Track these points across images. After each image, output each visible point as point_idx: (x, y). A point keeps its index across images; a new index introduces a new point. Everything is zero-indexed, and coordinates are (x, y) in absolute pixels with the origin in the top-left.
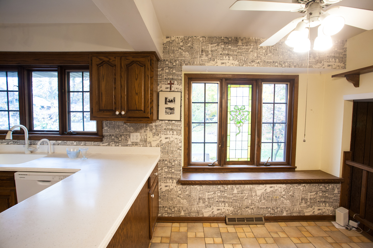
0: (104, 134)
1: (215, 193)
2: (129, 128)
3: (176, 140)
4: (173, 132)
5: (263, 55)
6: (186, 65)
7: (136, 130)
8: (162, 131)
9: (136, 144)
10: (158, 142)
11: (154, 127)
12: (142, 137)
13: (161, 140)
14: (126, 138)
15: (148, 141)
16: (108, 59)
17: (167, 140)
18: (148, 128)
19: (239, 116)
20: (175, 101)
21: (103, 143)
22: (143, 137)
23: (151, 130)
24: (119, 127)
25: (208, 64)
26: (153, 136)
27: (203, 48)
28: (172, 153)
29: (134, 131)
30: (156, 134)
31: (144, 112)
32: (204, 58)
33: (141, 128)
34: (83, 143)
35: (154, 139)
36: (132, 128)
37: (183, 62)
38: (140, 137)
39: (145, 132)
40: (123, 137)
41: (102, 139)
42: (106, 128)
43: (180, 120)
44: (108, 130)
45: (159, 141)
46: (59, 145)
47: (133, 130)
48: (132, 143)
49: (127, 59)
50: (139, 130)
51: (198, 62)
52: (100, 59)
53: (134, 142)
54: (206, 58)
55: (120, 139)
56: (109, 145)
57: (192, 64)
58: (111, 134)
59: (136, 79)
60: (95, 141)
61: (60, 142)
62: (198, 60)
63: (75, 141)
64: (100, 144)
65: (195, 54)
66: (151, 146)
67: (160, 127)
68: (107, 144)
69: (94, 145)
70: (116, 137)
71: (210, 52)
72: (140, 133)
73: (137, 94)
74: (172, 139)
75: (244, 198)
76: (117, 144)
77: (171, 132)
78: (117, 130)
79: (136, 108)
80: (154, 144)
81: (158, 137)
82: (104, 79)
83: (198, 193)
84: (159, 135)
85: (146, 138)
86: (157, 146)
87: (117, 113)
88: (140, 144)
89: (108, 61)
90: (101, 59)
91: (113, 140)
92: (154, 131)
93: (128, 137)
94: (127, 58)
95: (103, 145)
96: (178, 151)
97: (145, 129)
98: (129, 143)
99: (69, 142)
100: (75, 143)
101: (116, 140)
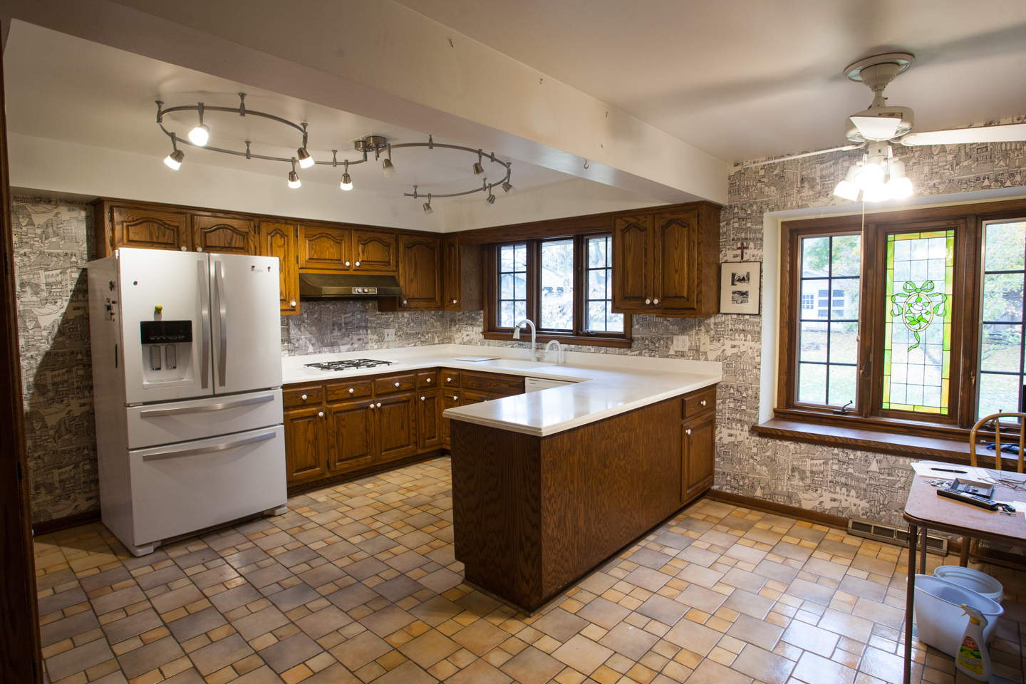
0: (633, 336)
1: (826, 463)
2: (671, 326)
3: (750, 351)
4: (745, 336)
5: (946, 167)
6: (771, 210)
7: (683, 331)
8: (726, 333)
9: (682, 355)
10: (719, 352)
11: (712, 326)
12: (691, 343)
13: (724, 350)
14: (667, 343)
15: (702, 350)
16: (635, 221)
17: (735, 350)
18: (702, 328)
19: (916, 307)
20: (749, 279)
21: (632, 351)
22: (693, 343)
23: (707, 332)
24: (656, 326)
25: (815, 204)
26: (711, 341)
27: (804, 173)
28: (743, 374)
29: (679, 333)
30: (716, 338)
31: (688, 300)
32: (807, 192)
33: (691, 327)
34: (604, 349)
35: (713, 347)
36: (676, 327)
37: (764, 207)
38: (688, 344)
39: (697, 334)
40: (662, 342)
41: (631, 344)
42: (637, 327)
43: (757, 313)
44: (640, 330)
45: (721, 350)
47: (678, 330)
48: (676, 352)
49: (663, 218)
50: (688, 331)
51: (794, 203)
52: (625, 221)
53: (679, 351)
54: (811, 193)
55: (657, 345)
56: (640, 354)
57: (781, 208)
58: (644, 336)
59: (676, 248)
60: (620, 348)
61: (573, 346)
62: (794, 199)
63: (593, 346)
64: (628, 352)
65: (787, 188)
66: (706, 359)
67: (723, 326)
68: (637, 352)
69: (619, 354)
70: (652, 342)
71: (818, 180)
72: (689, 336)
73: (676, 271)
74: (743, 349)
75: (897, 486)
76: (653, 354)
77: (742, 335)
78: (654, 330)
79: (676, 293)
80: (712, 356)
81: (718, 345)
82: (630, 250)
83: (791, 457)
84: (721, 341)
85: (698, 344)
86: (718, 359)
87: (648, 302)
88: (689, 355)
89: (636, 223)
90: (626, 222)
91: (646, 347)
92: (713, 333)
93: (670, 343)
94: (663, 216)
95: (633, 353)
96: (755, 371)
97: (697, 329)
98: (672, 352)
99: (585, 348)
100: (593, 349)
101: (651, 347)
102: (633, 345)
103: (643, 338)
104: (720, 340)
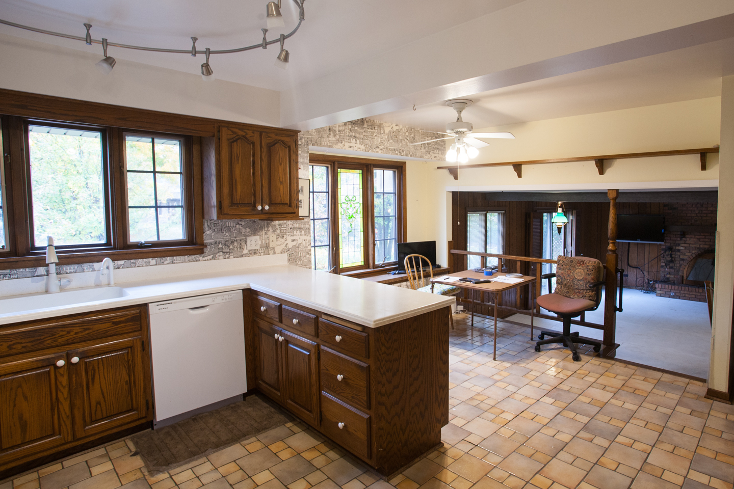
0: (205, 241)
2: (243, 229)
3: (304, 242)
4: (301, 232)
6: (313, 145)
7: (255, 232)
8: (288, 231)
9: (255, 252)
10: (283, 246)
11: (278, 227)
12: (262, 242)
13: (287, 244)
14: (241, 244)
15: (271, 246)
16: (244, 134)
17: (294, 243)
18: (270, 229)
19: (350, 209)
20: (302, 191)
21: (204, 257)
22: (264, 241)
23: (274, 231)
24: (228, 229)
25: (336, 146)
26: (277, 238)
27: (331, 126)
28: (301, 259)
29: (251, 234)
30: (281, 236)
31: (290, 206)
32: (332, 138)
33: (261, 228)
34: (169, 259)
35: (278, 243)
36: (248, 230)
37: (309, 142)
38: (260, 242)
39: (266, 234)
40: (236, 244)
41: (203, 249)
42: (208, 232)
43: (308, 215)
44: (213, 235)
45: (285, 245)
46: (119, 268)
47: (250, 232)
48: (249, 251)
49: (269, 137)
50: (258, 232)
51: (326, 143)
52: (232, 131)
53: (252, 250)
54: (334, 139)
55: (231, 247)
56: (214, 258)
57: (319, 144)
58: (217, 240)
60: (190, 255)
61: (121, 262)
62: (325, 141)
63: (153, 257)
64: (200, 258)
65: (322, 132)
66: (274, 253)
67: (285, 226)
68: (211, 257)
69: (189, 261)
70: (225, 245)
71: (337, 132)
72: (260, 236)
73: (281, 183)
74: (299, 242)
76: (227, 256)
77: (298, 231)
78: (227, 234)
79: (281, 201)
80: (278, 250)
81: (283, 240)
82: (238, 160)
84: (285, 238)
85: (267, 242)
86: (283, 252)
87: (260, 208)
88: (260, 252)
89: (244, 136)
90: (234, 133)
91: (220, 250)
92: (278, 232)
93: (243, 244)
94: (268, 135)
95: (204, 259)
96: (308, 256)
97: (266, 229)
98: (245, 251)
99: (140, 261)
100: (153, 261)
101: (226, 249)
102: (205, 250)
103: (216, 243)
104: (283, 237)
